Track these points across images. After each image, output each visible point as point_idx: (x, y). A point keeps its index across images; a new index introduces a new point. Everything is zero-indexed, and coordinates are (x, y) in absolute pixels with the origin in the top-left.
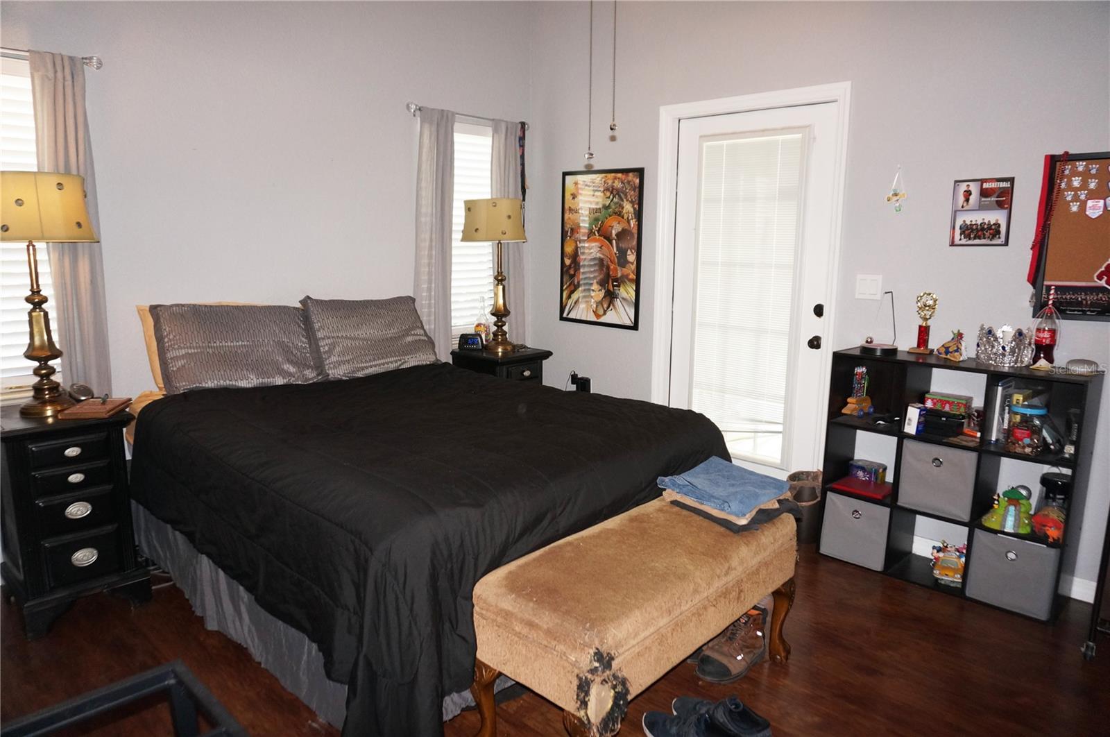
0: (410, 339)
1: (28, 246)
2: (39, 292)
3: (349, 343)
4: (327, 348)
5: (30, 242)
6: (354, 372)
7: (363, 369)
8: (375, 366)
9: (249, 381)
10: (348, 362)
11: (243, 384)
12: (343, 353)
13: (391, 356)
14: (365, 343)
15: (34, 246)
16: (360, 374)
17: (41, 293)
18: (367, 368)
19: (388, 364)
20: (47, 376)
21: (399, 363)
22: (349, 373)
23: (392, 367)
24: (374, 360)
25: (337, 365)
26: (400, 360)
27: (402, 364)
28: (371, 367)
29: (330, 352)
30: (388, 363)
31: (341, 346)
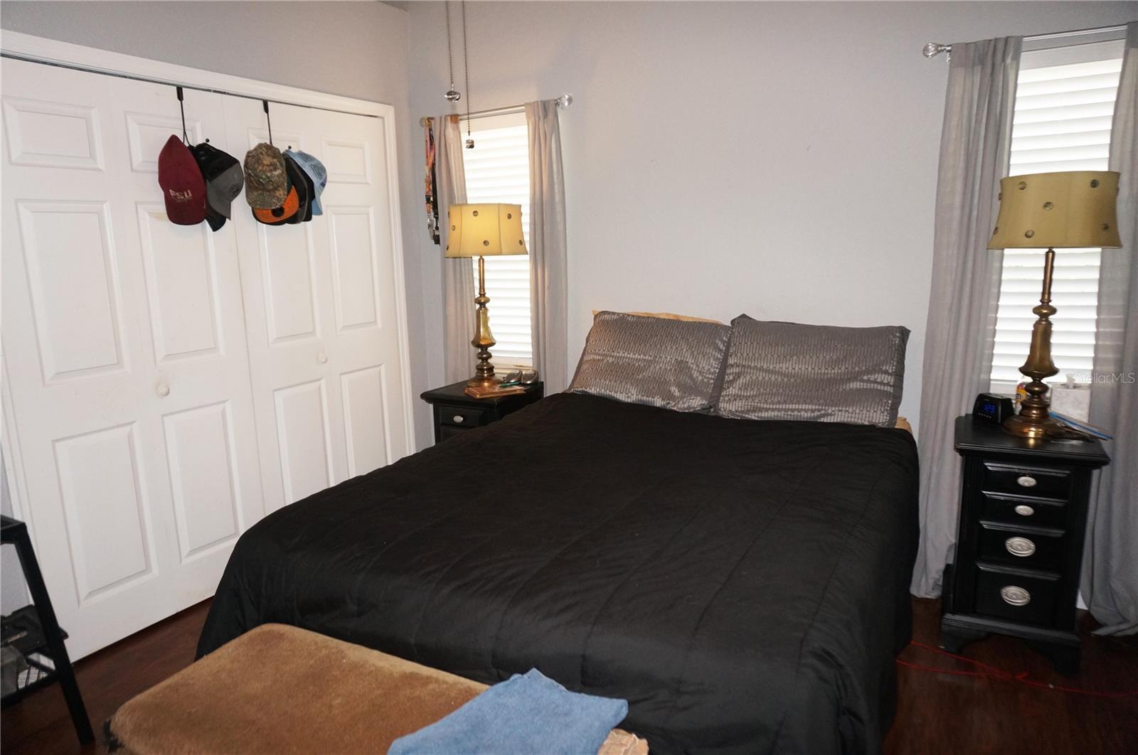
0: (855, 385)
1: (480, 260)
2: (484, 295)
3: (761, 376)
4: (731, 378)
5: (481, 257)
6: (748, 411)
7: (761, 410)
8: (779, 410)
9: (628, 395)
10: (747, 398)
11: (621, 397)
12: (745, 387)
13: (811, 403)
14: (786, 380)
15: (483, 260)
16: (753, 416)
17: (486, 295)
18: (767, 410)
19: (804, 411)
20: (486, 359)
21: (816, 413)
22: (742, 412)
23: (806, 416)
24: (785, 402)
25: (732, 399)
26: (819, 411)
27: (823, 416)
28: (773, 410)
29: (731, 382)
30: (799, 410)
31: (748, 378)
